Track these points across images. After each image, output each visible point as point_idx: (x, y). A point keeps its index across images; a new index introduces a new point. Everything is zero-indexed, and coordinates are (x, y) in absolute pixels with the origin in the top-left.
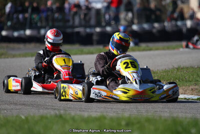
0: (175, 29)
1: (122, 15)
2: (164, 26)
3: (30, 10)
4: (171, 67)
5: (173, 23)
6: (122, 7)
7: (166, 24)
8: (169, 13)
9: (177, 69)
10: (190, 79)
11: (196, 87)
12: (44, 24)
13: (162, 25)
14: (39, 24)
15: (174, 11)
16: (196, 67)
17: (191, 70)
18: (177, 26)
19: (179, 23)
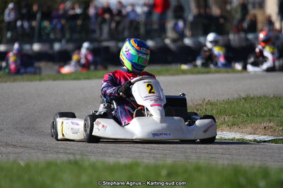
0: (244, 44)
1: (170, 25)
2: (229, 40)
3: (39, 16)
4: (236, 96)
5: (242, 35)
6: (170, 14)
7: (232, 37)
8: (235, 22)
9: (245, 99)
10: (263, 114)
11: (272, 124)
12: (59, 35)
13: (226, 38)
14: (52, 36)
15: (243, 19)
16: (272, 96)
17: (265, 101)
18: (247, 40)
19: (250, 36)
